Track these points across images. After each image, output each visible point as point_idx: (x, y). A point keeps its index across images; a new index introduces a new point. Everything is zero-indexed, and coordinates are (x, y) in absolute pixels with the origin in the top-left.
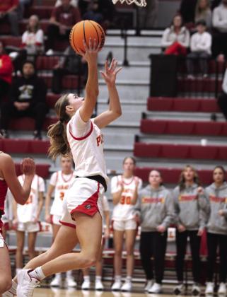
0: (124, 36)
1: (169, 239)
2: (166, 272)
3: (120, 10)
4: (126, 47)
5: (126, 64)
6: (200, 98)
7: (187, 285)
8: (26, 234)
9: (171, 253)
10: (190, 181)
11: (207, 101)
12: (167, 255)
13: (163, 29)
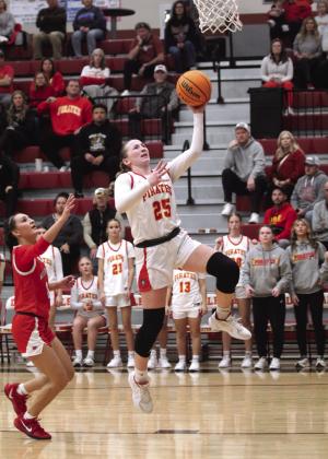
0: (217, 69)
1: (288, 306)
2: (285, 346)
3: (207, 38)
4: (219, 81)
5: (220, 101)
6: (310, 137)
7: (311, 360)
8: (119, 310)
9: (290, 322)
10: (303, 236)
11: (319, 140)
12: (286, 324)
13: (261, 58)
